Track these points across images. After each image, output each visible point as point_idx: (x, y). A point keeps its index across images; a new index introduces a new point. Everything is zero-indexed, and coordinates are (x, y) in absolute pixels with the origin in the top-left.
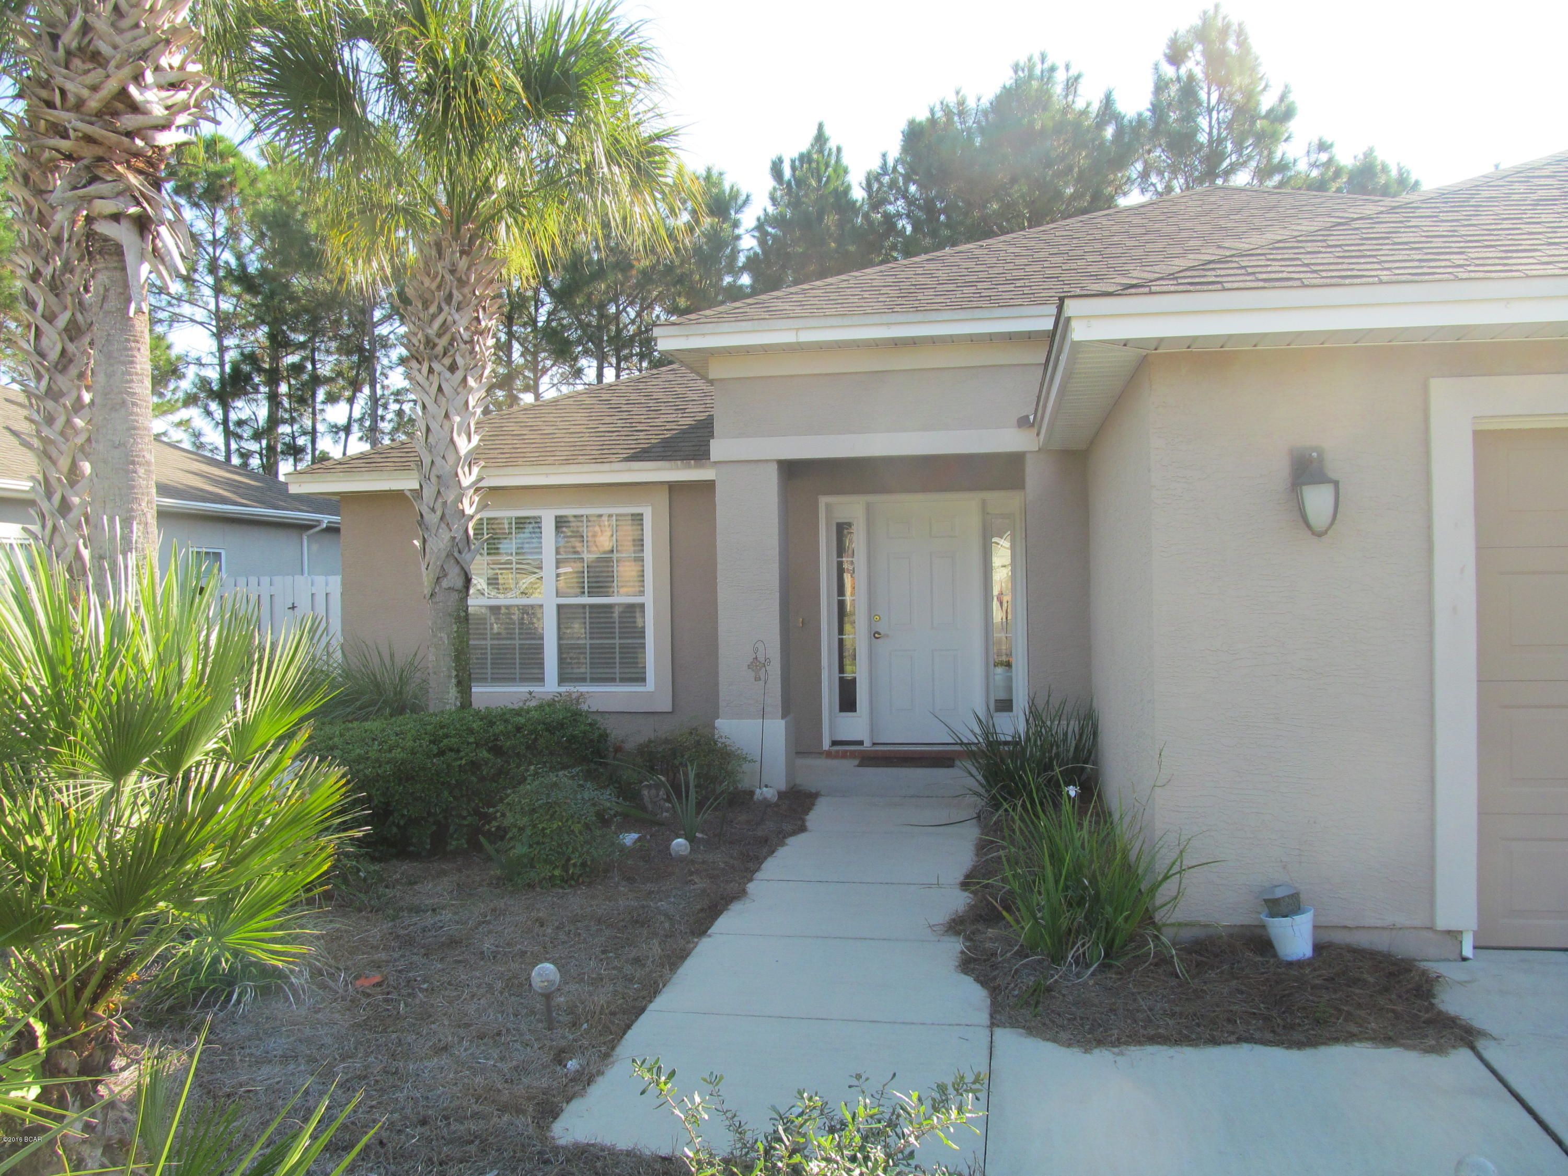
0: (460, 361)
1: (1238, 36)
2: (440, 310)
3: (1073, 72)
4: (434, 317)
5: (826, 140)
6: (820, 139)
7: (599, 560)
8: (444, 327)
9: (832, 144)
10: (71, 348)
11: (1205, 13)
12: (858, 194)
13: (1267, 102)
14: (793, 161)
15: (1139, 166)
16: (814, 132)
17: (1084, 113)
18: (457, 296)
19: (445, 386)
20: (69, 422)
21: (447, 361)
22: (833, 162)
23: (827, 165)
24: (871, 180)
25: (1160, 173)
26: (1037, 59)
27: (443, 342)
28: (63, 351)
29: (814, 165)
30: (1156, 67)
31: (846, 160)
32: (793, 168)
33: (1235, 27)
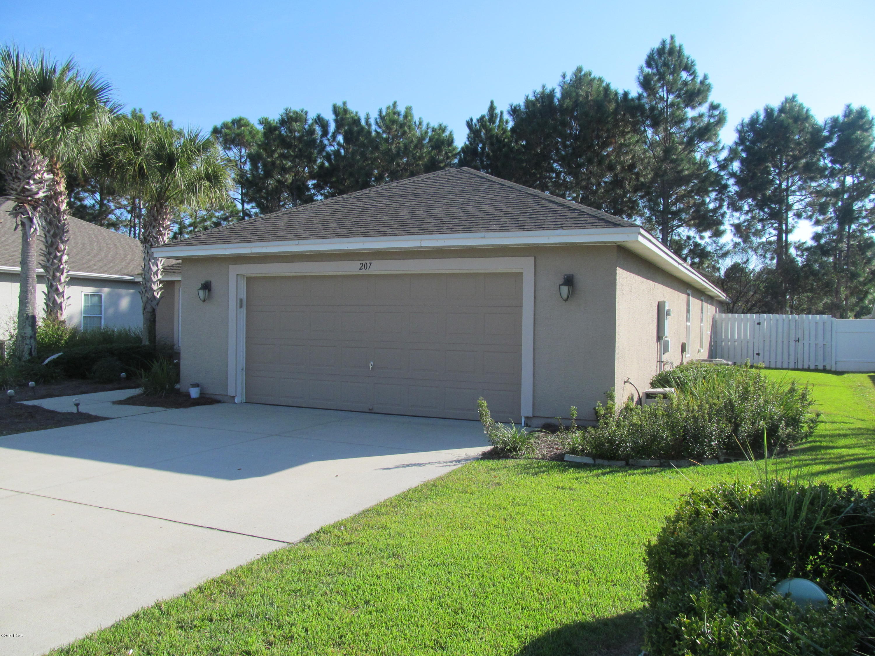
5: (495, 109)
6: (492, 108)
9: (498, 110)
10: (54, 240)
14: (478, 120)
16: (488, 105)
20: (53, 261)
22: (498, 119)
28: (52, 241)
30: (641, 69)
32: (478, 123)
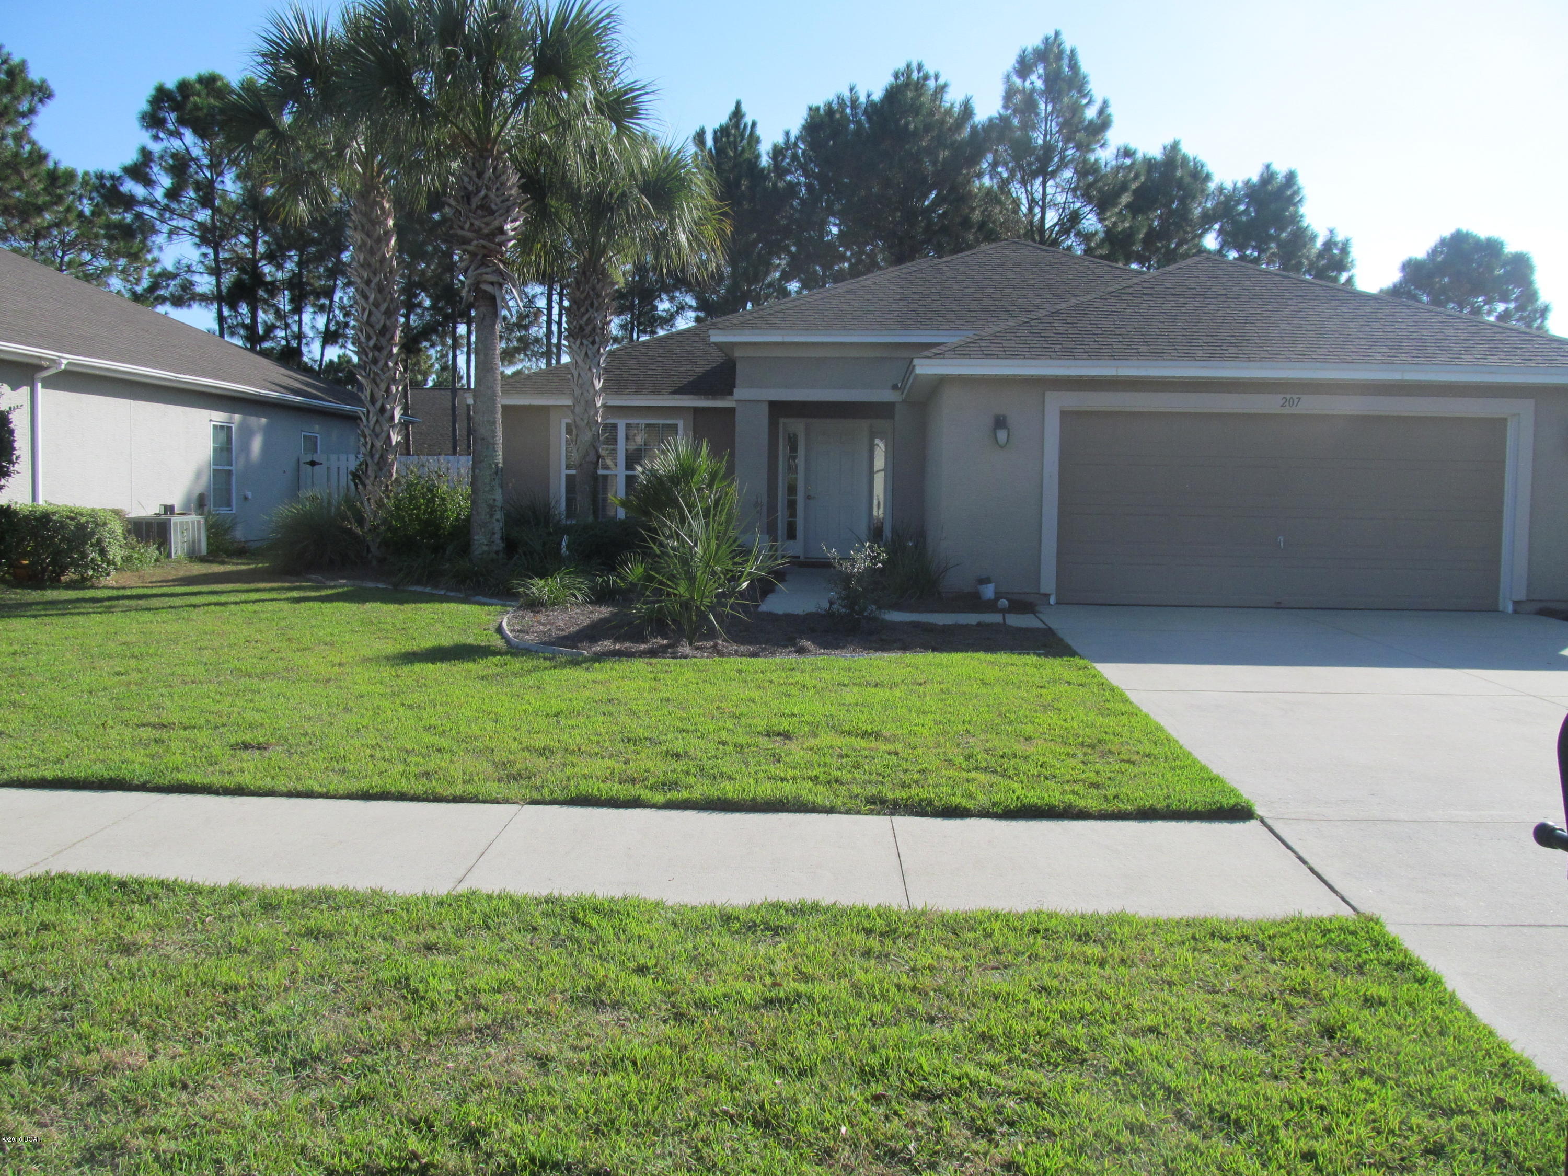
0: (597, 339)
1: (1070, 60)
2: (587, 311)
3: (941, 81)
4: (583, 314)
5: (743, 116)
6: (737, 114)
7: (637, 450)
8: (589, 320)
9: (748, 120)
11: (1047, 39)
12: (765, 161)
13: (1091, 113)
14: (715, 132)
15: (990, 157)
16: (732, 108)
17: (949, 112)
18: (596, 304)
19: (589, 353)
21: (590, 339)
22: (748, 132)
23: (742, 138)
24: (777, 153)
25: (1005, 164)
26: (914, 66)
27: (588, 329)
29: (732, 139)
30: (1008, 77)
31: (759, 131)
32: (716, 140)
33: (1069, 53)
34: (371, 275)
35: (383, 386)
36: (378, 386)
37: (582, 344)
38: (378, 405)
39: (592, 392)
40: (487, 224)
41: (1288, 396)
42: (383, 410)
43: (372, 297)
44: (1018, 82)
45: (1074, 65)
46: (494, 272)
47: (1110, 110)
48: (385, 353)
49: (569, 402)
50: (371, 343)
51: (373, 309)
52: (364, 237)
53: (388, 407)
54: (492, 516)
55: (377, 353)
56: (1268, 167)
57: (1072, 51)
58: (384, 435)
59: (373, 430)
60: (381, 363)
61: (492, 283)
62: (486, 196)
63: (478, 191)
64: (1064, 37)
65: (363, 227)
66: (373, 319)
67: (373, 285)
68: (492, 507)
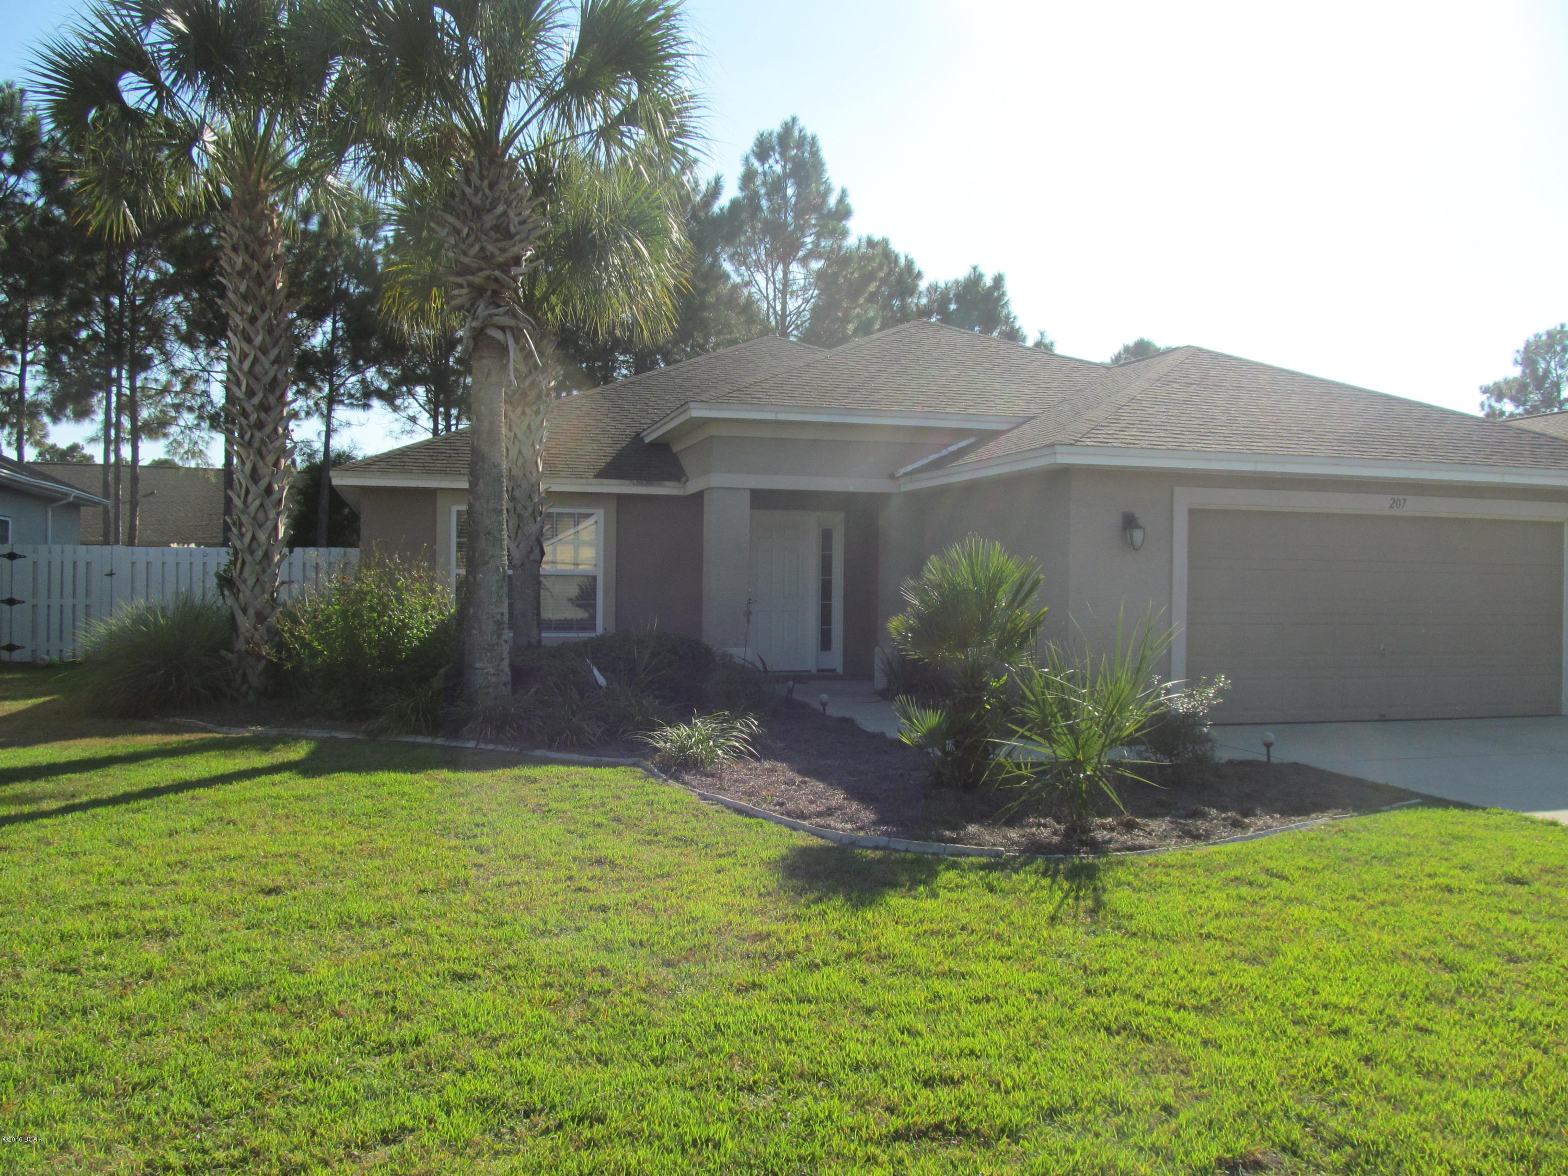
1: (811, 147)
11: (785, 122)
13: (832, 201)
19: (533, 425)
21: (535, 408)
27: (532, 396)
30: (747, 159)
33: (809, 139)
34: (258, 311)
35: (270, 459)
36: (262, 457)
37: (524, 413)
38: (263, 484)
39: (535, 474)
40: (503, 250)
41: (1396, 497)
42: (269, 490)
43: (258, 340)
44: (756, 164)
45: (815, 153)
46: (506, 313)
47: (850, 200)
48: (273, 414)
49: (465, 485)
50: (256, 400)
51: (259, 354)
52: (248, 260)
53: (276, 487)
54: (499, 636)
55: (263, 415)
56: (975, 269)
57: (813, 138)
58: (269, 524)
59: (254, 518)
60: (268, 429)
61: (503, 329)
62: (505, 213)
63: (493, 206)
64: (801, 123)
65: (247, 247)
66: (258, 369)
67: (260, 323)
68: (499, 623)
